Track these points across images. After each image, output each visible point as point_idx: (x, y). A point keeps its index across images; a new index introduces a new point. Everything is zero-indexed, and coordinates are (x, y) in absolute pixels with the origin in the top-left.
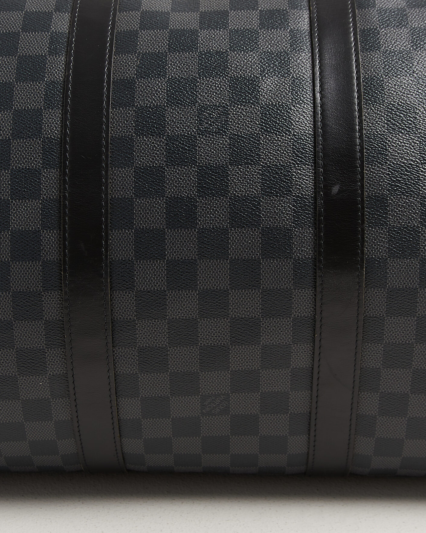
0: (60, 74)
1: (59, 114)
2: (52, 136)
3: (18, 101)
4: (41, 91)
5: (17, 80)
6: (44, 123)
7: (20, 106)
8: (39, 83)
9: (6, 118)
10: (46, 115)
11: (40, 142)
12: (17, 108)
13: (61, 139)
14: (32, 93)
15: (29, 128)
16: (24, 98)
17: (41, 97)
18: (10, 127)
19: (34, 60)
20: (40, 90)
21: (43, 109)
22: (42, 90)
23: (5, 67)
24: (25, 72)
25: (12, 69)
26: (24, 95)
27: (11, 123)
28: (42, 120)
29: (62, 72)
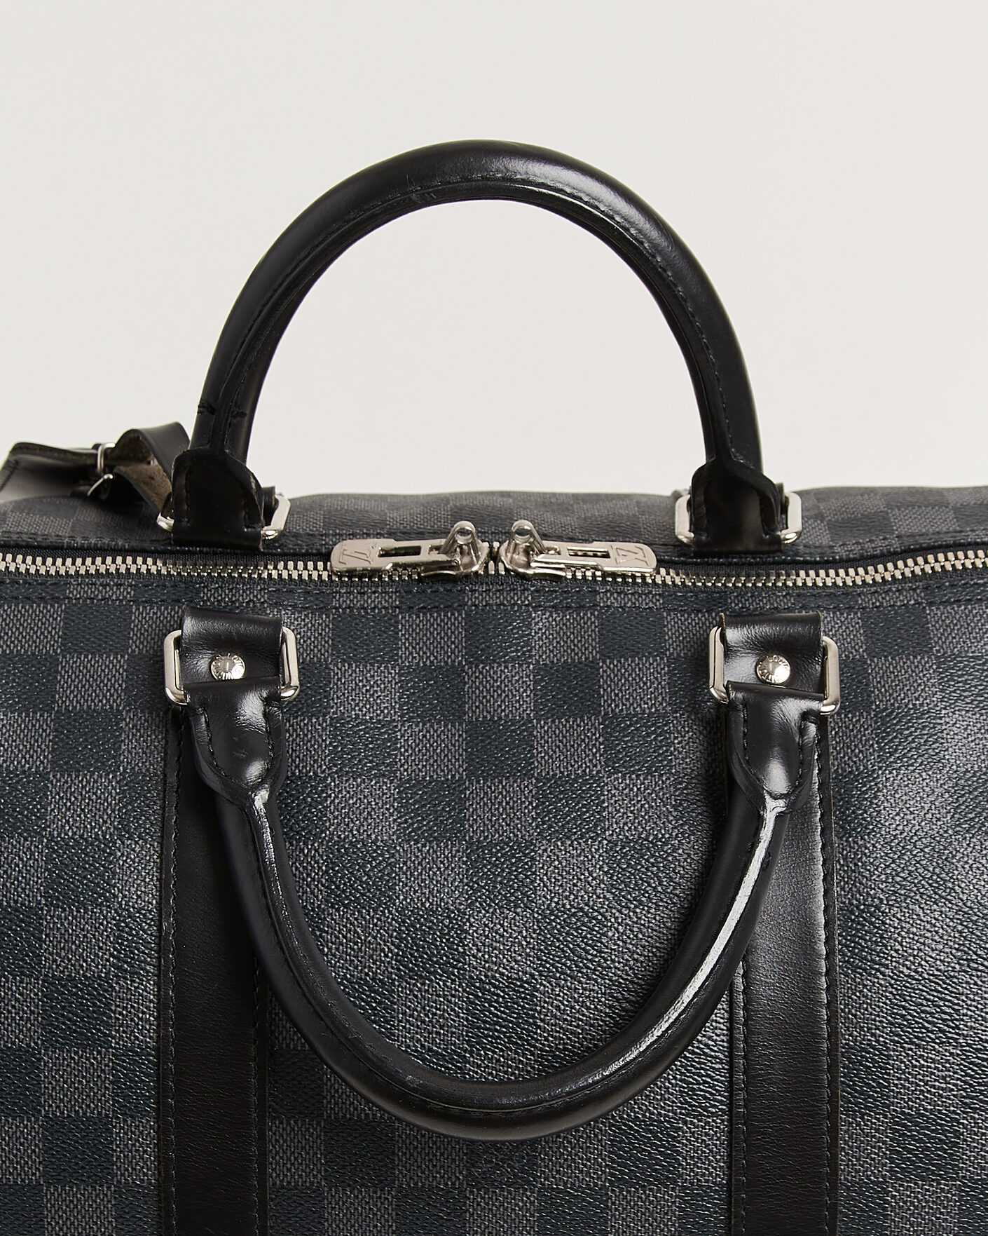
0: (146, 1030)
1: (151, 1129)
2: (136, 1179)
3: (52, 1096)
4: (105, 1074)
5: (49, 1043)
6: (116, 1151)
7: (58, 1107)
8: (99, 1053)
9: (28, 1134)
10: (120, 1132)
11: (109, 1193)
12: (51, 1113)
13: (158, 1186)
14: (84, 1077)
15: (82, 1160)
16: (65, 1090)
17: (106, 1088)
18: (38, 1158)
19: (81, 990)
20: (103, 1071)
21: (112, 1118)
22: (107, 1072)
23: (13, 1007)
24: (64, 1023)
25: (32, 1012)
26: (65, 1082)
27: (39, 1149)
28: (112, 1143)
29: (150, 1025)
